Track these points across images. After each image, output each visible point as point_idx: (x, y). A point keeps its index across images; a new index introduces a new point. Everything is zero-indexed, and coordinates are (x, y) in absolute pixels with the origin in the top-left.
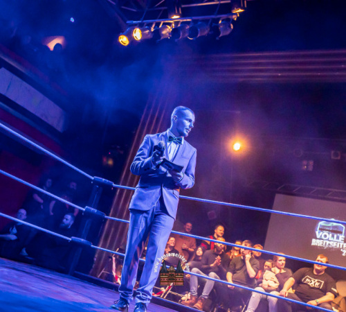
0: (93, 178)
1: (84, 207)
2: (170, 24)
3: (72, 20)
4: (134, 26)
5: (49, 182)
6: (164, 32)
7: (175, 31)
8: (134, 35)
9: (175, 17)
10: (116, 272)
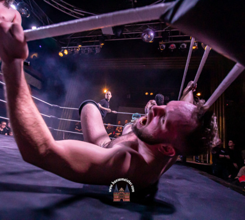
0: (52, 105)
2: (78, 49)
4: (65, 49)
6: (75, 52)
7: (80, 51)
8: (65, 52)
9: (80, 46)
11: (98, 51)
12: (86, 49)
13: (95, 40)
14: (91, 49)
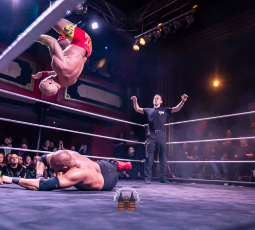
0: (144, 126)
1: (144, 142)
2: (158, 30)
3: (106, 48)
4: (139, 38)
5: (122, 134)
6: (155, 36)
7: (162, 32)
8: (141, 43)
9: (160, 25)
10: (172, 172)
11: (190, 21)
12: (170, 25)
13: (181, 6)
14: (178, 23)
